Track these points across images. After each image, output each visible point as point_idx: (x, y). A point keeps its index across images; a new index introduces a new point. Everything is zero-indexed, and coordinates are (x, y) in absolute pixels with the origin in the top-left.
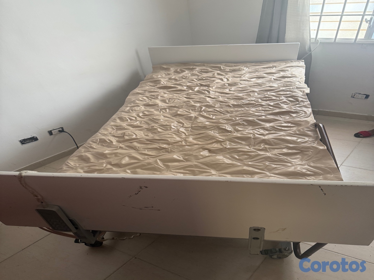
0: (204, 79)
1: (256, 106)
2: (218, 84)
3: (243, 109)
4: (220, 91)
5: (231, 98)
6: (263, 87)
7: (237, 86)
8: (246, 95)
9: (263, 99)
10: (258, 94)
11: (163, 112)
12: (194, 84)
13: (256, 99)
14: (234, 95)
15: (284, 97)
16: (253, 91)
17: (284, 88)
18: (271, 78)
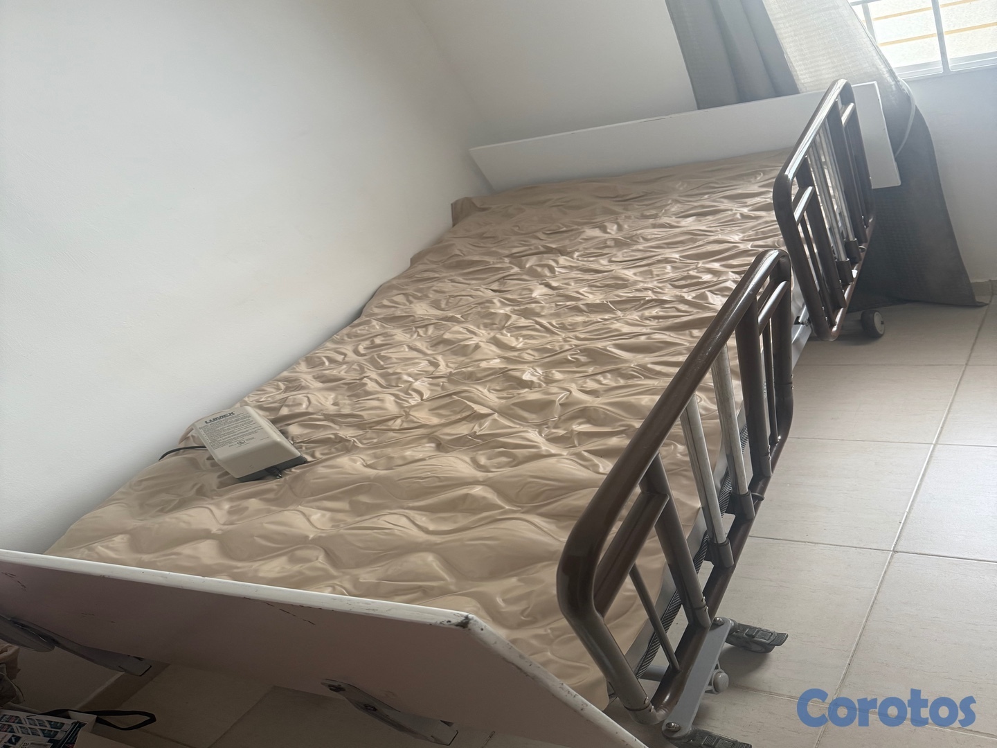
0: (564, 229)
1: (644, 304)
2: (590, 242)
3: (606, 317)
4: (584, 265)
5: (598, 284)
6: (698, 244)
7: (635, 247)
8: (641, 272)
9: (676, 283)
10: (674, 268)
11: (419, 335)
12: (531, 249)
13: (660, 285)
14: (610, 276)
15: (733, 272)
16: (667, 261)
17: (751, 243)
18: (735, 214)
